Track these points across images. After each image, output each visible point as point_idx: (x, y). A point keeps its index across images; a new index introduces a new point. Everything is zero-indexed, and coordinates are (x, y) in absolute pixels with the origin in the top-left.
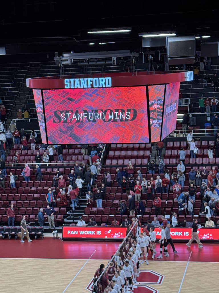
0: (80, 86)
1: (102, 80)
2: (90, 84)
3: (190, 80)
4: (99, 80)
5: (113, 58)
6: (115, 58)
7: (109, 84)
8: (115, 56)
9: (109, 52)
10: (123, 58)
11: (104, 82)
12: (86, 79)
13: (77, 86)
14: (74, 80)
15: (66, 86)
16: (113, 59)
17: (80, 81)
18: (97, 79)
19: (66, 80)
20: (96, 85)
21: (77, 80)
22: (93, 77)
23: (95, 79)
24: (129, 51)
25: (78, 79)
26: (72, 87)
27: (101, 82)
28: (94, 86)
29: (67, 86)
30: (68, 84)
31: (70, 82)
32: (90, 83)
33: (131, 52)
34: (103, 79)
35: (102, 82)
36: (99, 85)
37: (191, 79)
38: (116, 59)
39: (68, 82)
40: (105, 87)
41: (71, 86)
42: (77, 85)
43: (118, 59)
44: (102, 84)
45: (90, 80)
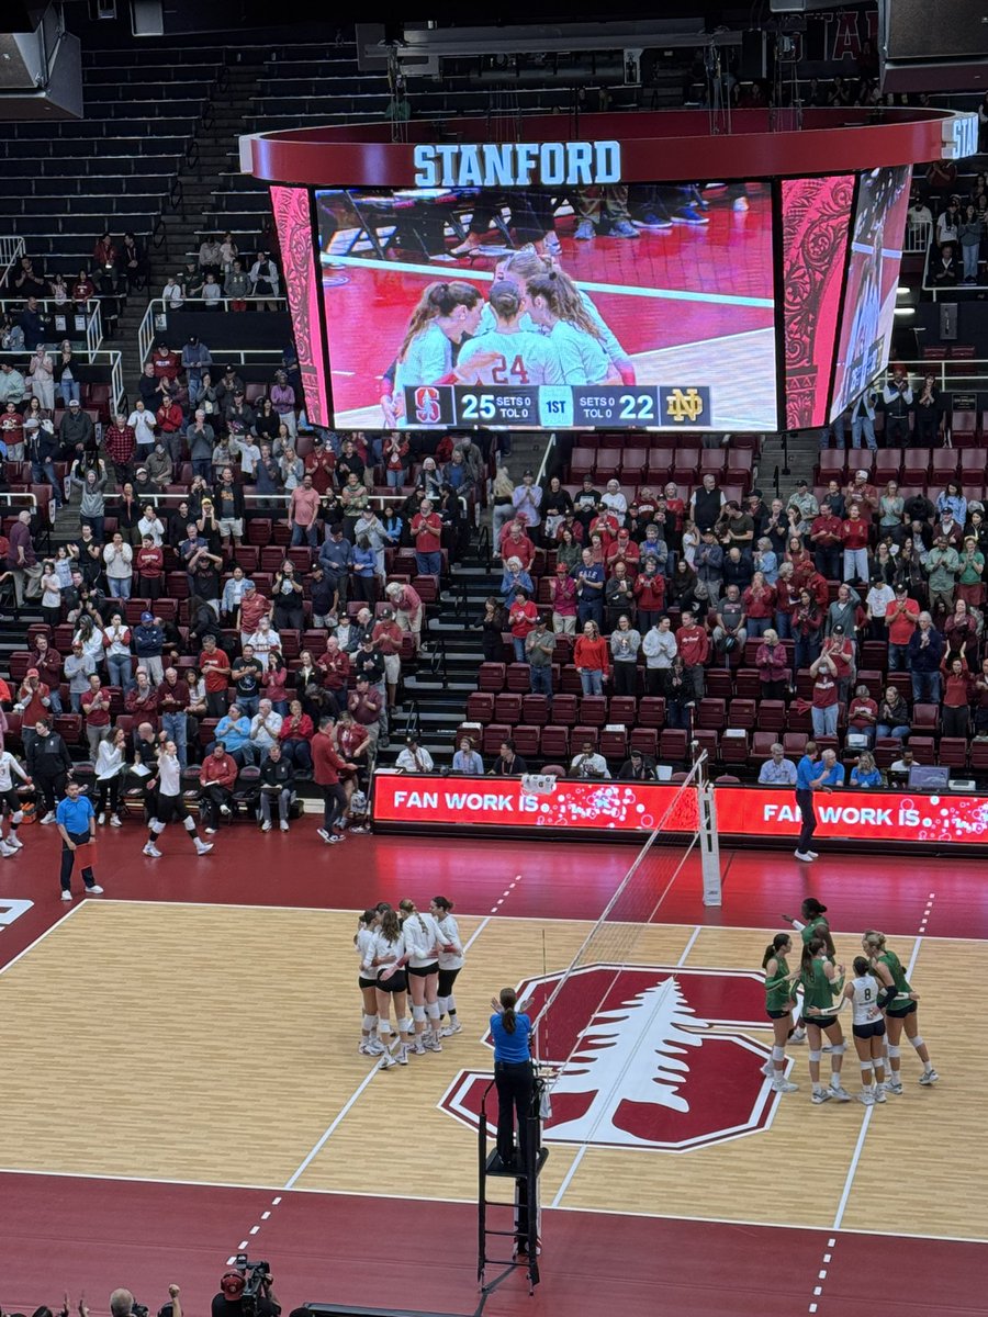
0: (484, 176)
1: (580, 154)
2: (528, 169)
3: (964, 156)
4: (566, 154)
5: (625, 54)
6: (634, 54)
7: (609, 172)
12: (506, 148)
14: (456, 151)
15: (421, 175)
16: (626, 60)
17: (481, 155)
18: (557, 147)
19: (419, 150)
20: (553, 174)
21: (469, 151)
23: (547, 147)
24: (700, 21)
25: (474, 147)
27: (574, 162)
29: (426, 178)
30: (431, 166)
31: (439, 159)
32: (525, 165)
33: (709, 29)
34: (585, 146)
36: (566, 174)
38: (641, 58)
39: (430, 159)
41: (441, 175)
42: (470, 171)
44: (579, 168)
45: (528, 152)
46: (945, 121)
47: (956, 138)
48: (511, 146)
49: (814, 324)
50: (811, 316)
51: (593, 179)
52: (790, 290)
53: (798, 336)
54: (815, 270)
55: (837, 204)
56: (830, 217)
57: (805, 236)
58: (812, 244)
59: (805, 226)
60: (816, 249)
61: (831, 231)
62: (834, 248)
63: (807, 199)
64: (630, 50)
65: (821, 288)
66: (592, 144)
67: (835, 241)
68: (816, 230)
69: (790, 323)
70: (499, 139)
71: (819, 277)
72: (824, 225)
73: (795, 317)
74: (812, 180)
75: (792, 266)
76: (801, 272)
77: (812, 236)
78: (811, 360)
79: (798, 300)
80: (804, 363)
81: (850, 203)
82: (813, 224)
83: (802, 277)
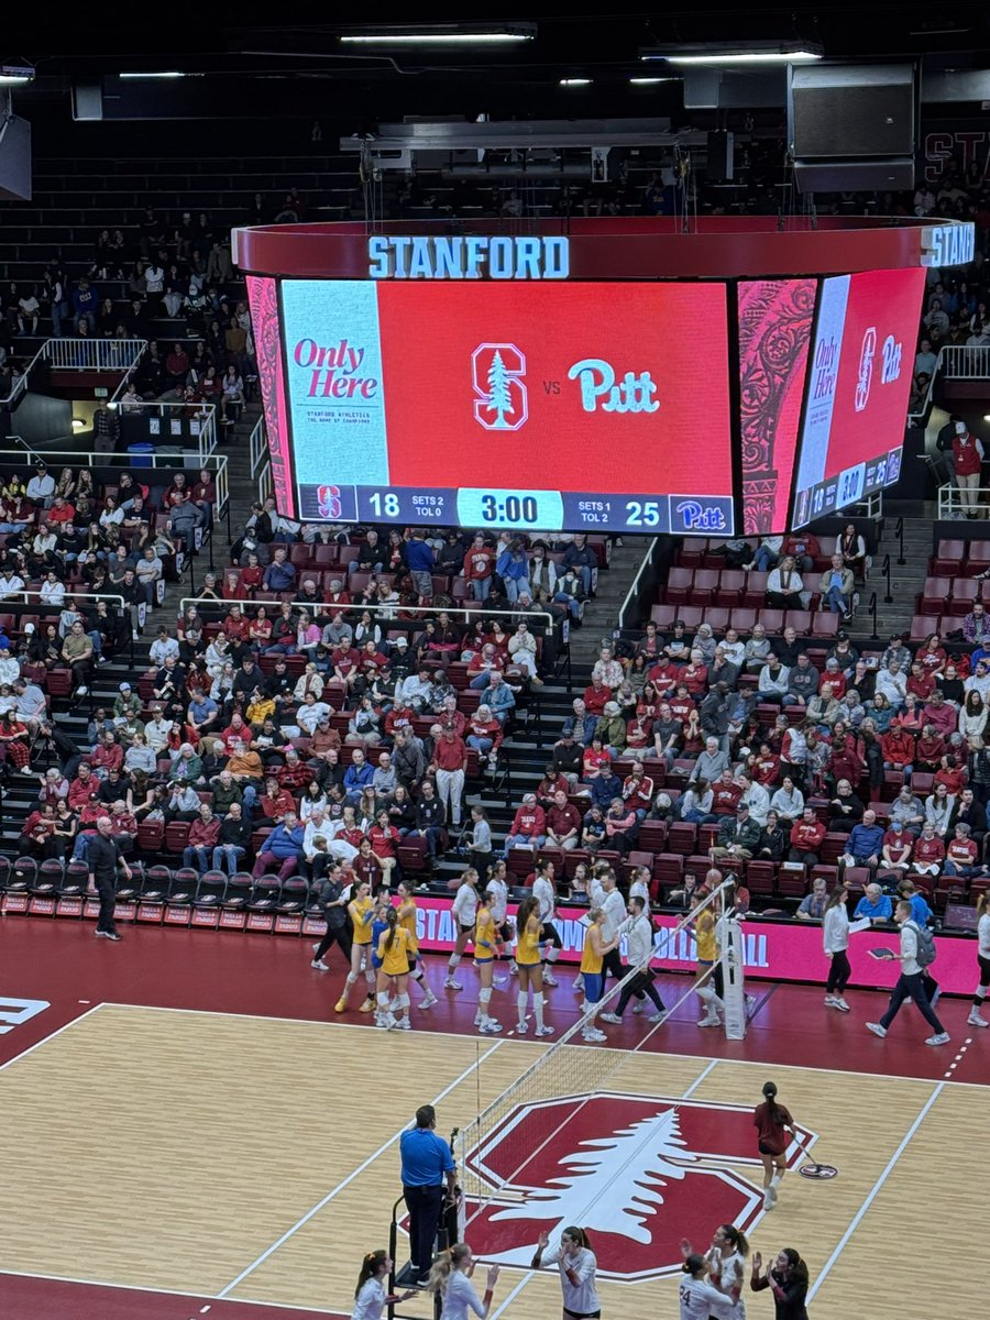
0: (434, 269)
1: (529, 249)
2: (477, 262)
5: (593, 152)
6: (601, 152)
7: (557, 268)
8: (604, 144)
9: (579, 122)
10: (637, 153)
11: (539, 257)
12: (457, 241)
13: (421, 269)
14: (409, 243)
15: (375, 266)
16: (594, 158)
17: (432, 247)
18: (506, 241)
19: (374, 241)
20: (501, 269)
21: (421, 242)
22: (489, 232)
23: (496, 241)
24: (666, 121)
25: (426, 239)
26: (400, 273)
27: (522, 257)
28: (494, 273)
29: (379, 269)
30: (384, 257)
31: (392, 251)
32: (474, 258)
33: (673, 130)
34: (534, 241)
35: (528, 257)
36: (515, 269)
37: (954, 256)
38: (610, 156)
39: (384, 251)
40: (538, 277)
41: (393, 266)
42: (421, 263)
43: (618, 155)
44: (527, 263)
45: (478, 246)
46: (925, 229)
47: (937, 246)
48: (460, 239)
49: (773, 427)
50: (770, 420)
51: (542, 273)
52: (747, 392)
53: (756, 439)
54: (774, 373)
55: (798, 307)
56: (790, 320)
57: (762, 339)
58: (771, 347)
59: (764, 328)
60: (775, 352)
61: (792, 335)
62: (794, 353)
63: (765, 301)
64: (597, 148)
65: (781, 392)
66: (541, 239)
67: (796, 342)
68: (776, 333)
69: (747, 426)
70: (449, 232)
71: (778, 380)
72: (784, 328)
73: (754, 419)
74: (770, 283)
75: (749, 368)
76: (760, 374)
77: (771, 339)
78: (770, 464)
79: (756, 403)
80: (763, 467)
81: (812, 306)
82: (772, 327)
83: (760, 379)
